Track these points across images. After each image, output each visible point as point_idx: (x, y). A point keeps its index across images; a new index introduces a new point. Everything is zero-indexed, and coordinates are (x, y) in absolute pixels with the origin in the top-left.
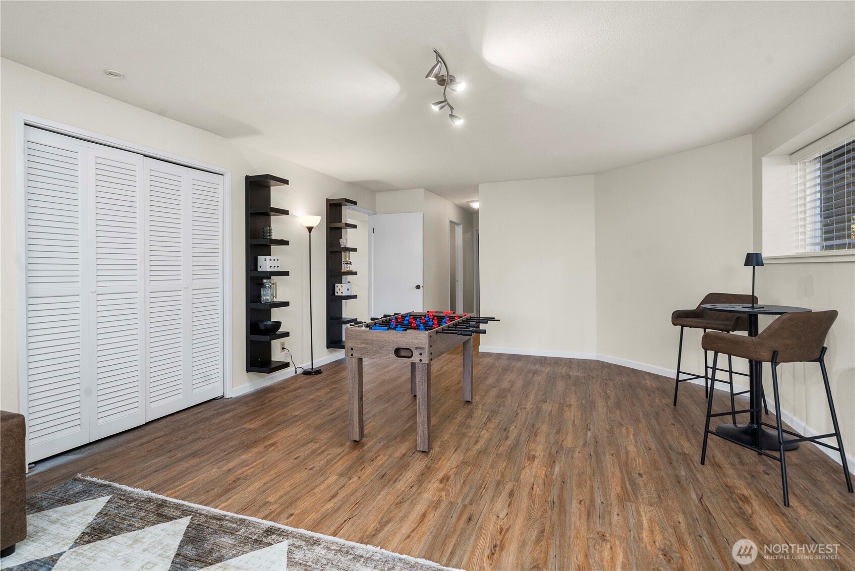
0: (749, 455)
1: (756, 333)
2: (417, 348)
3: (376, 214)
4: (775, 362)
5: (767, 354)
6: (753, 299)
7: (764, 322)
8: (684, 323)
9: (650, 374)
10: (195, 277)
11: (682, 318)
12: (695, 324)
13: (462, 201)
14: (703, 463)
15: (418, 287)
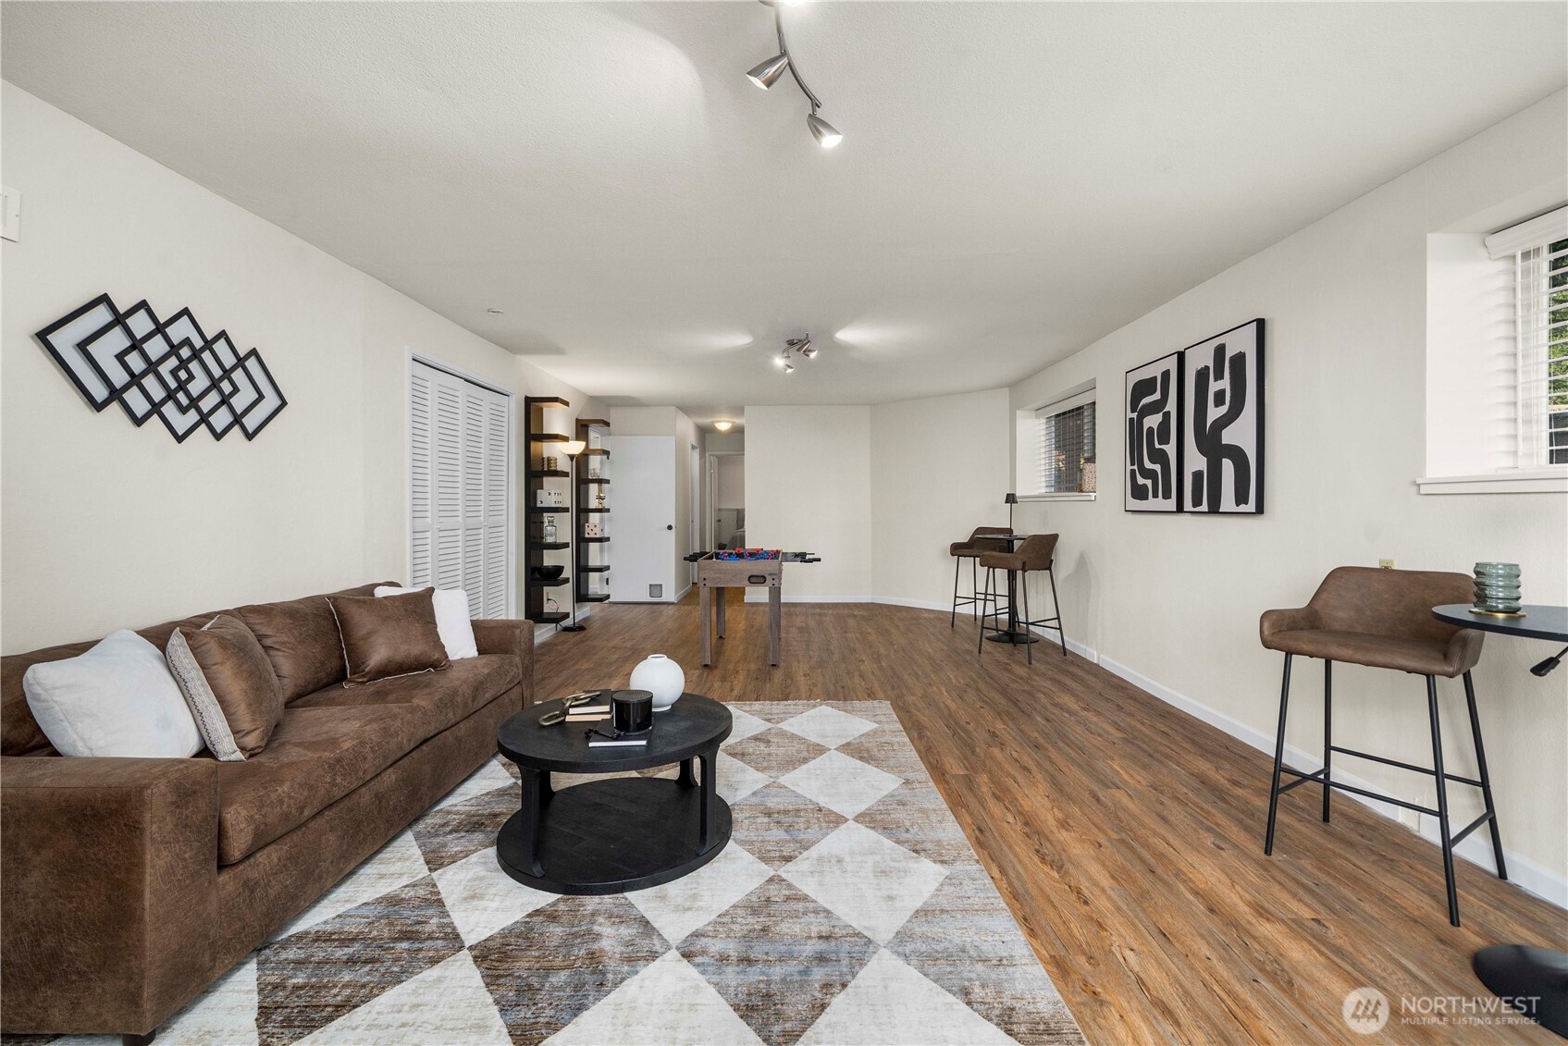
0: (1009, 647)
1: (1013, 552)
2: (770, 574)
3: (610, 435)
4: (1024, 570)
5: (1019, 565)
6: (1010, 531)
7: (1017, 544)
8: (959, 553)
9: (924, 609)
10: (491, 513)
11: (958, 550)
12: (968, 554)
13: (705, 421)
14: (980, 652)
15: (670, 528)
